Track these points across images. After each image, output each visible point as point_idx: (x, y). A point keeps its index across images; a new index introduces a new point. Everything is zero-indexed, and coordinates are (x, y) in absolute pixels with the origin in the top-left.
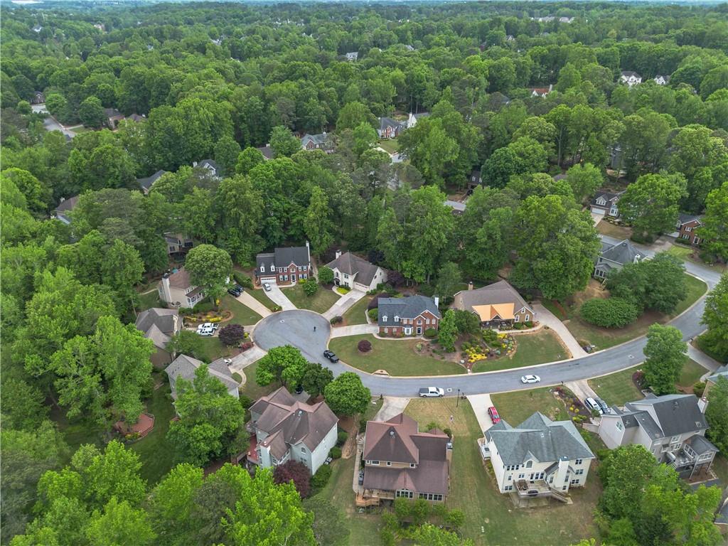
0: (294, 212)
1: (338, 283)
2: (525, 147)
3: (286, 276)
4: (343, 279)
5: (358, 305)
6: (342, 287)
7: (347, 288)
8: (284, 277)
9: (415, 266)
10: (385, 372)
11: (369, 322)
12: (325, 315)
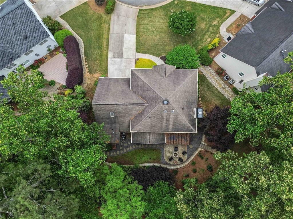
11: (61, 21)
12: (134, 11)
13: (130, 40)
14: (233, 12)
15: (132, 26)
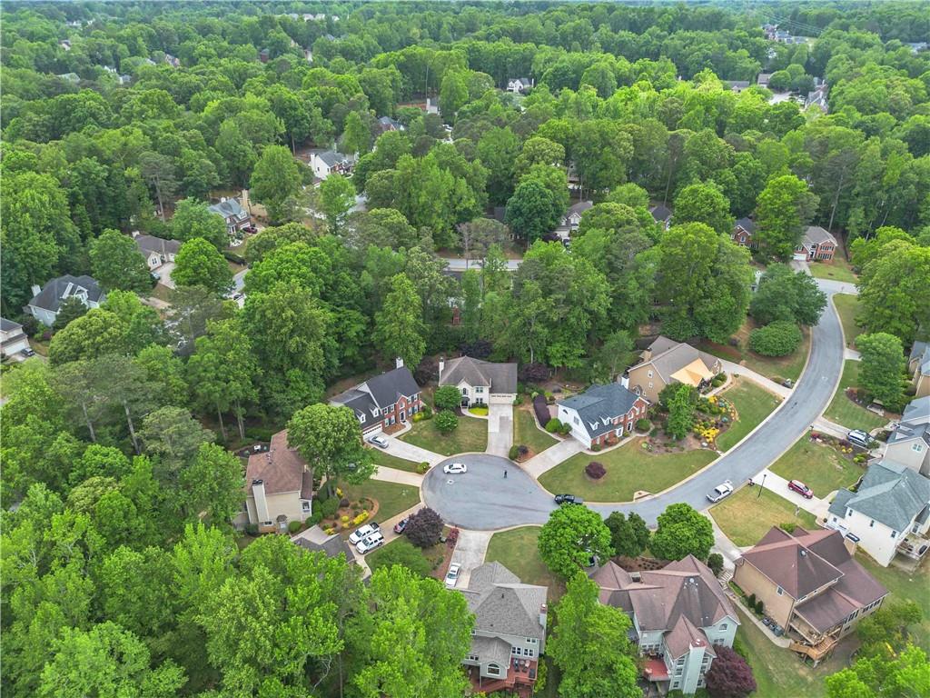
0: (347, 322)
1: (465, 404)
2: (548, 175)
3: (393, 418)
4: (473, 396)
5: (520, 424)
6: (474, 406)
7: (481, 405)
8: (390, 419)
9: (567, 348)
10: (644, 493)
11: (559, 439)
12: (491, 451)
13: (493, 428)
14: (397, 438)
15: (492, 439)
